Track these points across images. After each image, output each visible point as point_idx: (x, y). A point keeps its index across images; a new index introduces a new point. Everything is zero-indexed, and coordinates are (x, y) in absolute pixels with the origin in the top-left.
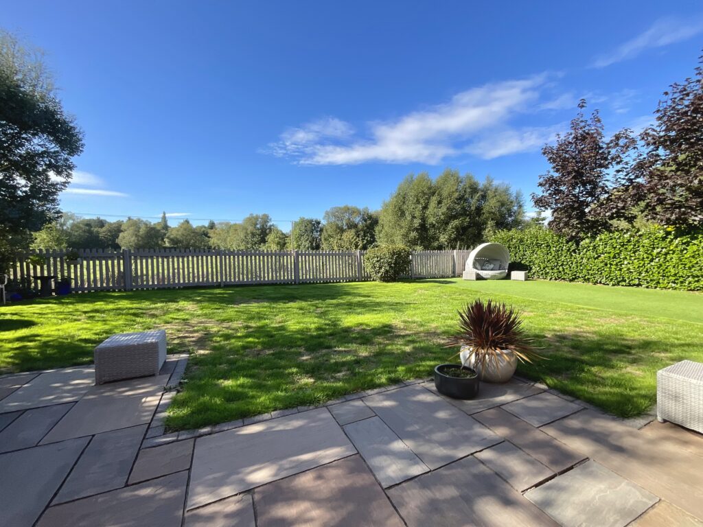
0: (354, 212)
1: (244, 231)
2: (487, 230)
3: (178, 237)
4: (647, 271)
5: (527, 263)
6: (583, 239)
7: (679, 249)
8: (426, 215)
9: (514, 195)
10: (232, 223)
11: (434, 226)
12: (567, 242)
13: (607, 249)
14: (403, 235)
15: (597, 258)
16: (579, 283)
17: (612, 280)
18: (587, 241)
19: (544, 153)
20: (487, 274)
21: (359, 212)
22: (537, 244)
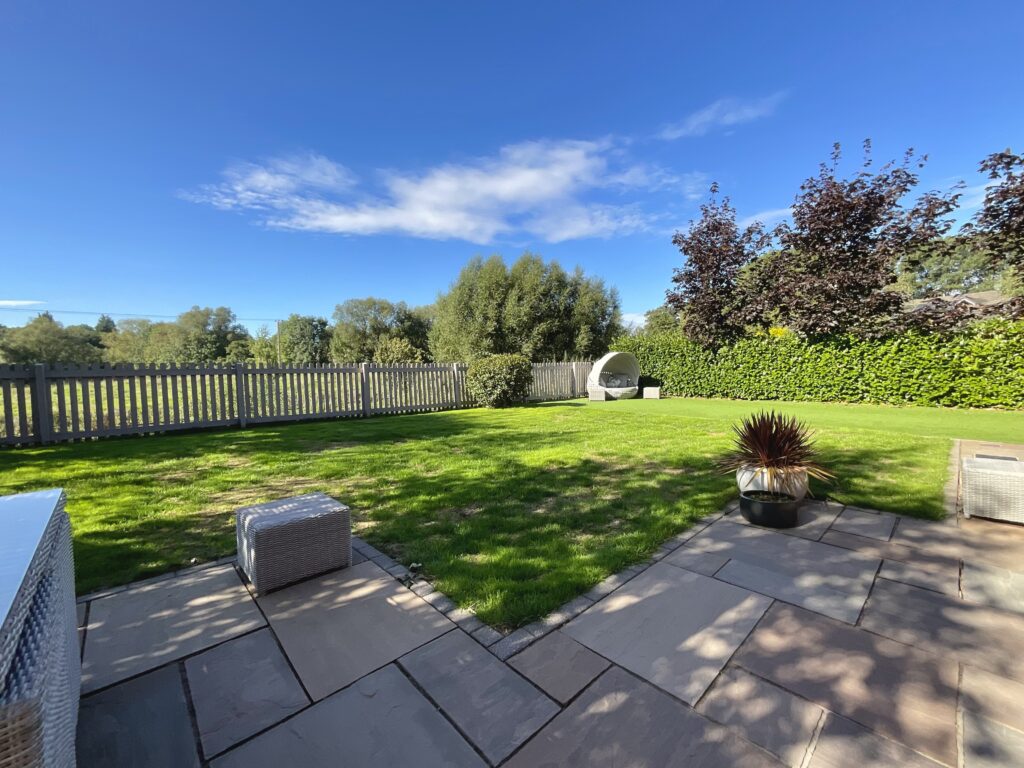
0: (383, 308)
1: (182, 336)
2: (580, 338)
3: (28, 346)
4: (785, 383)
5: (658, 377)
6: (720, 346)
7: (814, 356)
8: (503, 316)
9: (609, 292)
10: (154, 321)
11: (513, 330)
12: (704, 351)
13: (746, 358)
14: (472, 343)
15: (736, 369)
16: (718, 399)
17: (750, 393)
18: (725, 349)
19: (675, 242)
20: (617, 393)
21: (391, 309)
22: (669, 353)
